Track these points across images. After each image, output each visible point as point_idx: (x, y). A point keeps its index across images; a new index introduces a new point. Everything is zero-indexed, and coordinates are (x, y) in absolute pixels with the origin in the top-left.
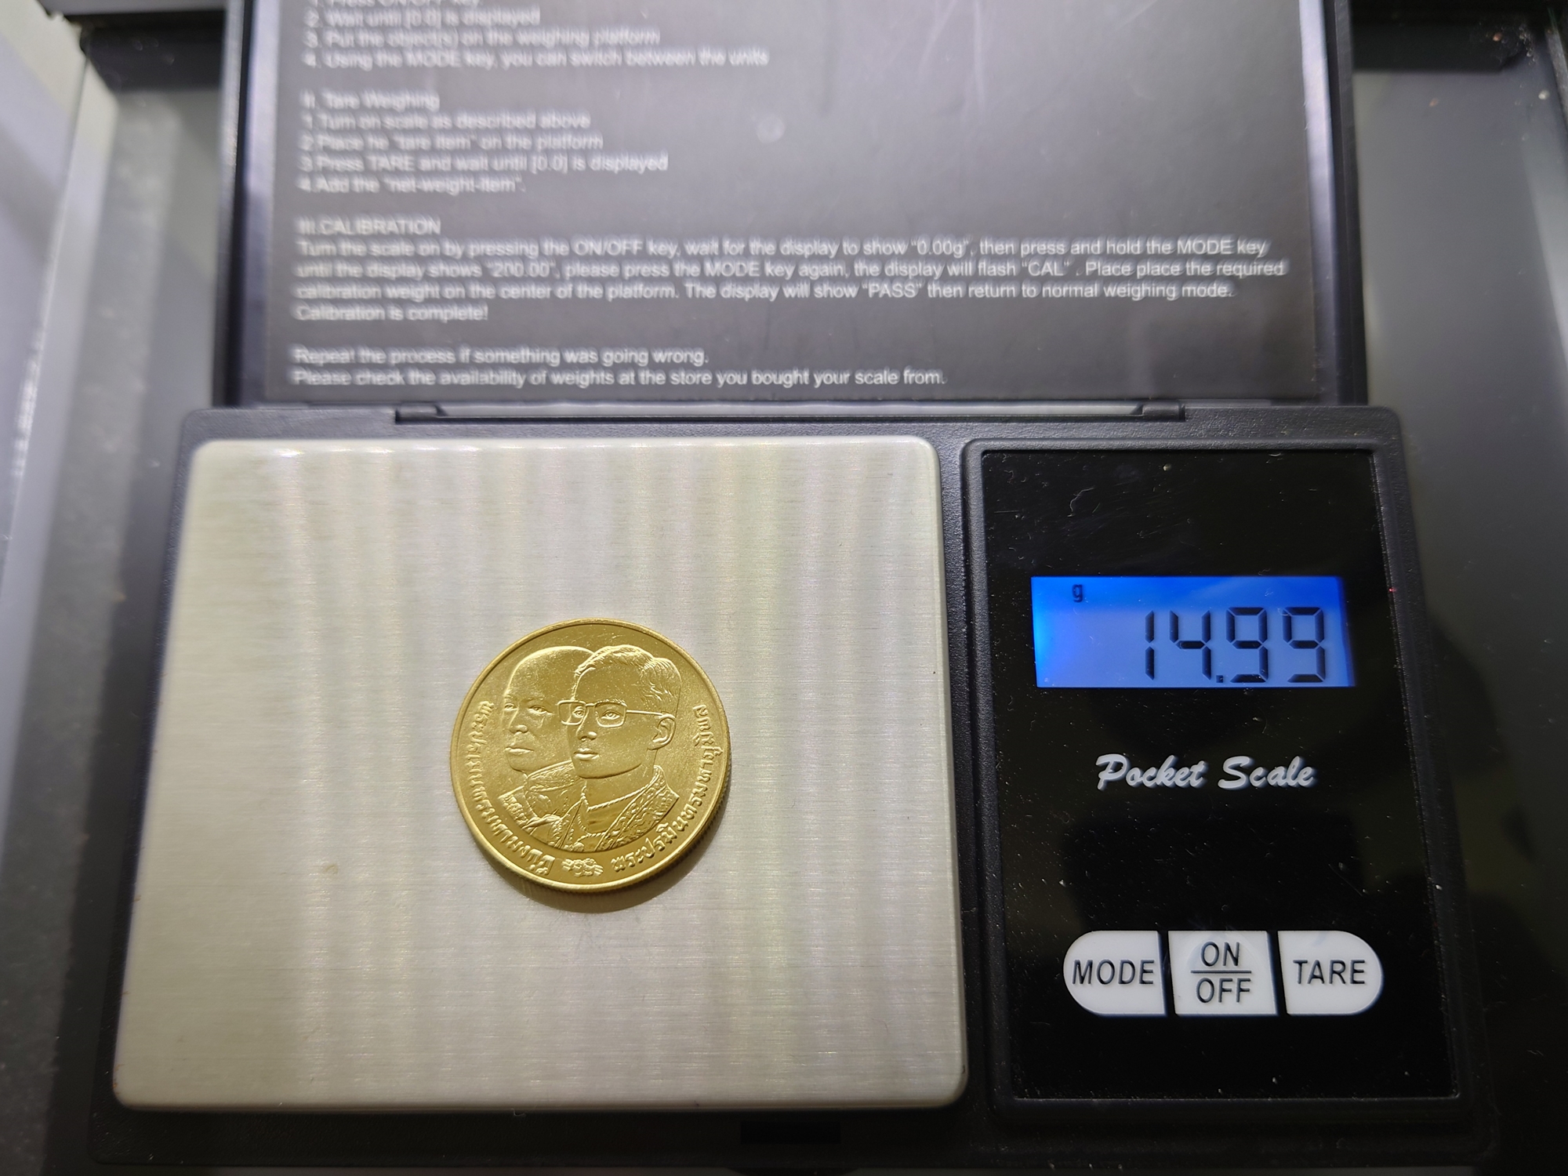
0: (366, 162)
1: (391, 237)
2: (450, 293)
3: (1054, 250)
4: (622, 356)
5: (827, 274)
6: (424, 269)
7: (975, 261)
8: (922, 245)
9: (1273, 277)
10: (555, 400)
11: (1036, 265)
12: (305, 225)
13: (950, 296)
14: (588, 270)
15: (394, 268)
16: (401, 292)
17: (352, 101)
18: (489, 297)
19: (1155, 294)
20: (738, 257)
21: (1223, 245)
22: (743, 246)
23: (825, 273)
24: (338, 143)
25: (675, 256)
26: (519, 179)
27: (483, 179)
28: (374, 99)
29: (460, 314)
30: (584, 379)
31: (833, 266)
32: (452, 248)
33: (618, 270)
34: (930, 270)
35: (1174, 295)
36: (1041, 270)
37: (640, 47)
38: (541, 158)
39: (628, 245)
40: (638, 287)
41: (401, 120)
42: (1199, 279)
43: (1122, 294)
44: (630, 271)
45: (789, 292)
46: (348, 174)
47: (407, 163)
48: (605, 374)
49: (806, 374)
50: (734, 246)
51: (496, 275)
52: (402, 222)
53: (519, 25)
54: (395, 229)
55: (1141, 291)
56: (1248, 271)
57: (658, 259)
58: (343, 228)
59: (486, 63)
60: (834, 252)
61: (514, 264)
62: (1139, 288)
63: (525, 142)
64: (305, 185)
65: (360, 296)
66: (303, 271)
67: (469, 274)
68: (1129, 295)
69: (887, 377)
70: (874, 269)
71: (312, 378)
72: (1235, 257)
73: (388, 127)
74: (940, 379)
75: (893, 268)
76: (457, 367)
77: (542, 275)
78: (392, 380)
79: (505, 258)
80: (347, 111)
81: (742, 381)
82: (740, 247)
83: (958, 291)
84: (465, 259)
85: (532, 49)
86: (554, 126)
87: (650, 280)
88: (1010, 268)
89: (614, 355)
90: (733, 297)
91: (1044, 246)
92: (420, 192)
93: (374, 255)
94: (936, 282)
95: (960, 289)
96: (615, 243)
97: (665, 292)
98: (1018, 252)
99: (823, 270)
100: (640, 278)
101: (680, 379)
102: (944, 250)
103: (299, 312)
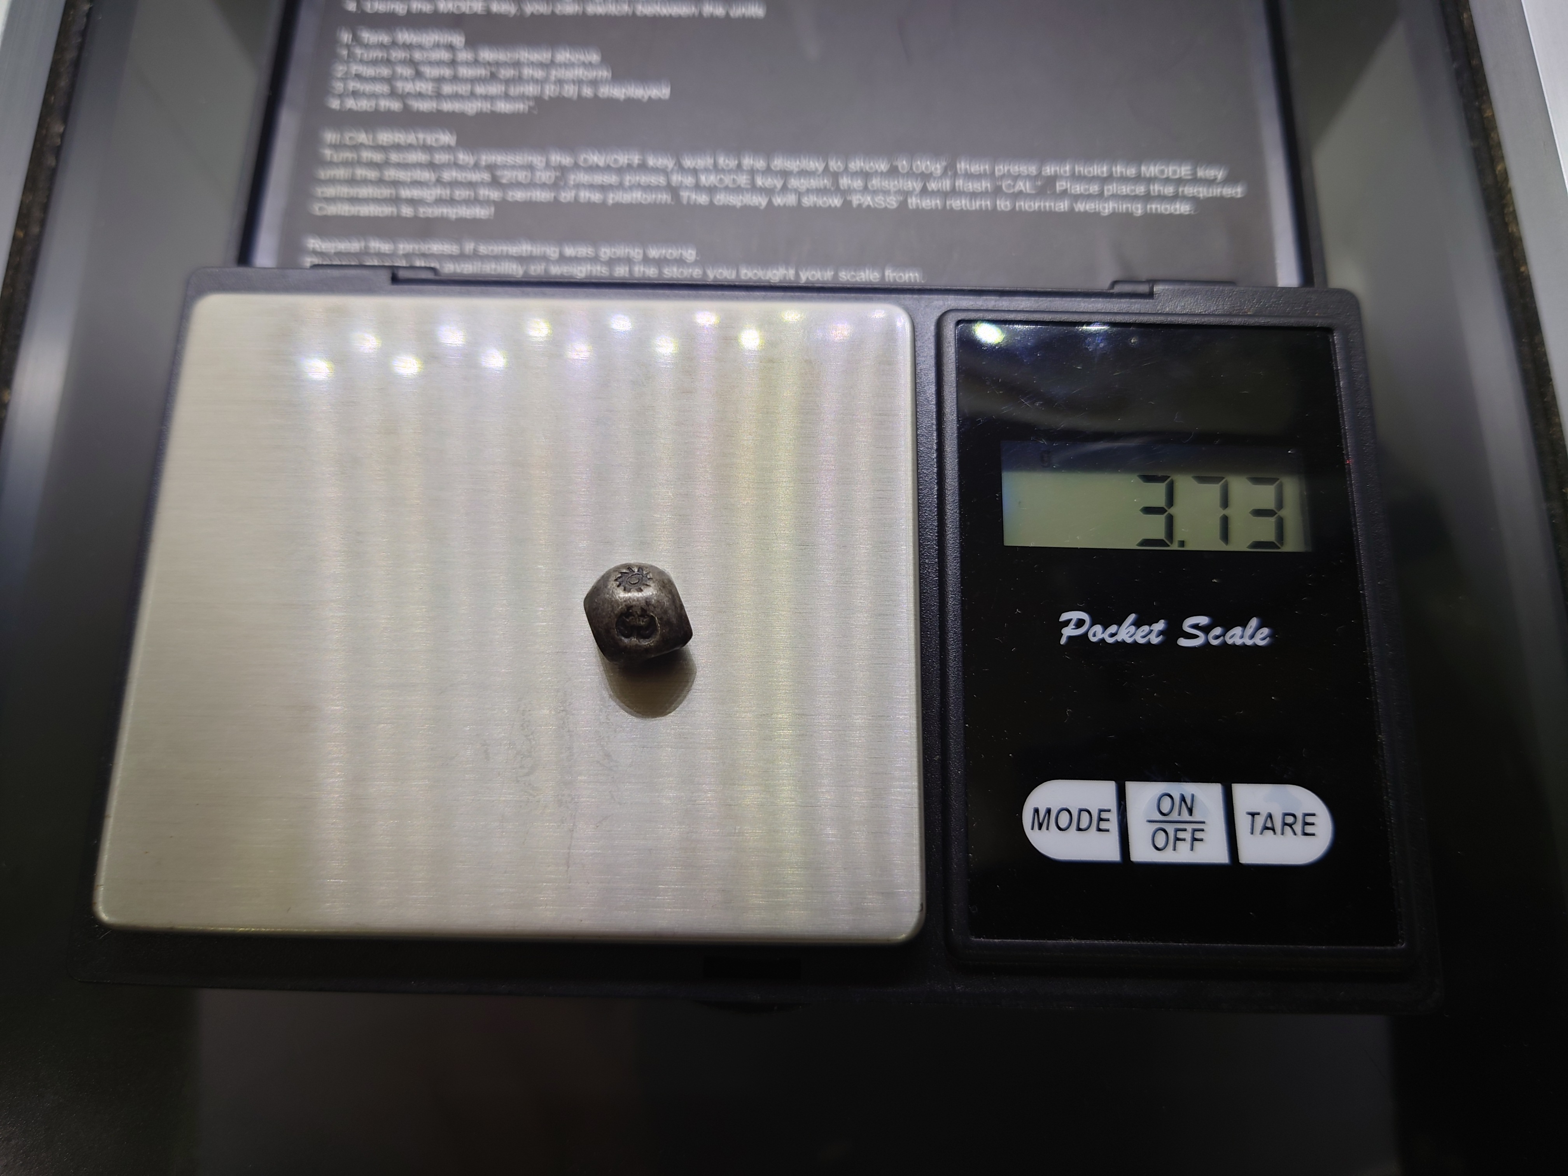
0: (392, 87)
1: (410, 147)
2: (460, 195)
3: (1026, 171)
4: (618, 251)
5: (814, 187)
6: (437, 174)
7: (953, 178)
8: (903, 164)
9: (1232, 200)
11: (1010, 184)
12: (330, 136)
13: (929, 208)
14: (590, 179)
15: (409, 174)
16: (416, 193)
18: (496, 199)
19: (1122, 210)
20: (730, 171)
21: (1184, 171)
22: (736, 162)
23: (812, 186)
24: (369, 71)
25: (673, 169)
26: (532, 104)
27: (499, 102)
28: (405, 36)
29: (467, 213)
30: (581, 271)
31: (819, 180)
32: (463, 157)
33: (618, 179)
34: (911, 186)
35: (1140, 211)
36: (1014, 188)
37: (649, 1)
38: (553, 87)
39: (628, 159)
40: (636, 194)
41: (428, 54)
42: (1162, 198)
43: (1091, 210)
44: (630, 180)
45: (778, 201)
46: (374, 96)
47: (430, 88)
48: (601, 267)
49: (792, 272)
50: (727, 161)
51: (504, 181)
52: (421, 136)
54: (414, 142)
55: (1109, 207)
56: (1208, 193)
57: (655, 170)
58: (366, 139)
59: (510, 12)
60: (820, 169)
61: (522, 172)
62: (1106, 205)
63: (539, 74)
64: (335, 104)
65: (375, 196)
66: (324, 174)
67: (479, 180)
68: (1097, 210)
69: (868, 274)
70: (858, 183)
72: (1195, 180)
73: (416, 60)
74: (919, 277)
75: (875, 183)
76: (462, 257)
77: (547, 182)
79: (513, 167)
80: (380, 46)
81: (731, 275)
82: (733, 163)
83: (936, 204)
84: (476, 166)
86: (567, 61)
87: (648, 188)
88: (985, 185)
89: (611, 251)
90: (726, 204)
91: (1016, 167)
92: (439, 112)
93: (392, 162)
94: (916, 196)
95: (938, 202)
96: (616, 156)
97: (661, 198)
98: (993, 172)
99: (810, 183)
100: (639, 186)
101: (672, 273)
102: (924, 169)
103: (317, 209)
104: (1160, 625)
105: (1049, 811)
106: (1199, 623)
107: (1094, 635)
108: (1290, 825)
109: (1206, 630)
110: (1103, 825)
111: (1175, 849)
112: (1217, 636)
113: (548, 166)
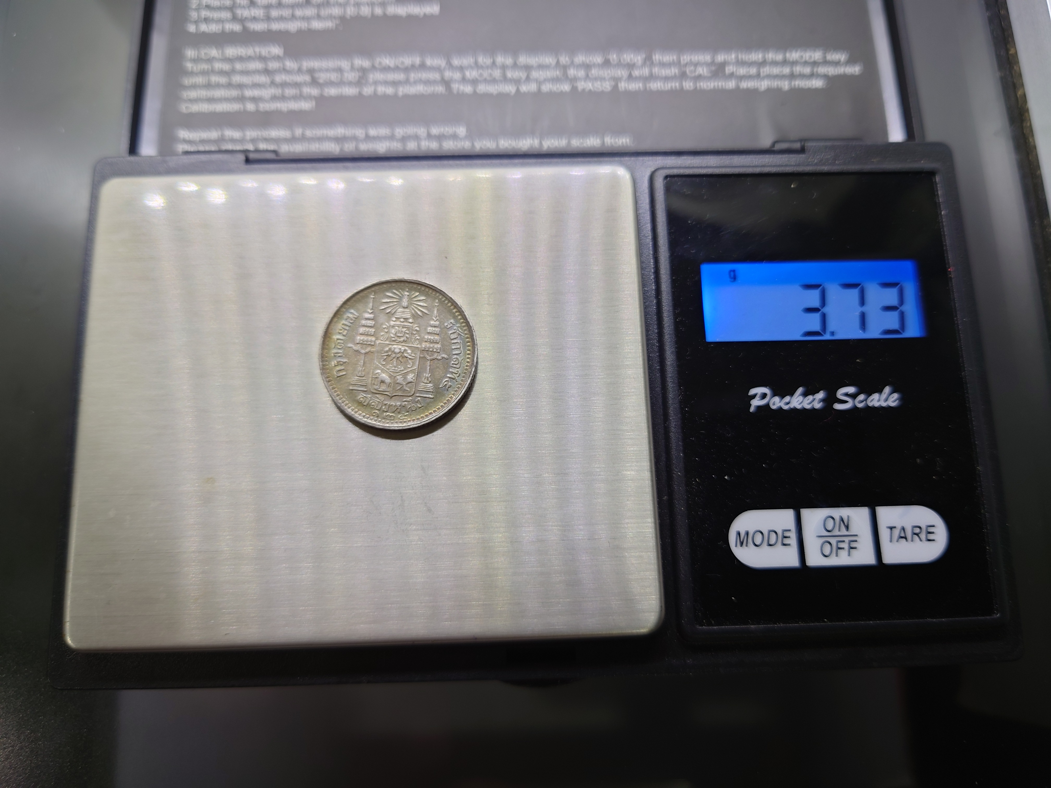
0: (234, 13)
1: (249, 58)
2: (289, 93)
3: (703, 59)
4: (408, 131)
5: (550, 77)
6: (271, 78)
7: (650, 67)
8: (613, 57)
9: (852, 76)
11: (692, 69)
12: (190, 53)
13: (634, 90)
14: (385, 77)
15: (250, 78)
16: (256, 93)
18: (316, 95)
19: (774, 86)
20: (487, 67)
21: (817, 55)
22: (492, 60)
23: (548, 76)
24: (216, 3)
25: (445, 67)
26: (338, 22)
27: (313, 22)
29: (296, 106)
30: (382, 146)
31: (553, 72)
32: (290, 64)
33: (405, 76)
34: (620, 73)
35: (787, 87)
36: (695, 72)
38: (353, 9)
39: (412, 61)
40: (419, 87)
42: (802, 76)
43: (752, 87)
44: (414, 77)
45: (524, 88)
46: (220, 21)
47: (262, 13)
48: (397, 143)
49: (537, 141)
50: (485, 60)
51: (321, 81)
52: (257, 50)
54: (253, 54)
56: (835, 71)
57: (432, 69)
58: (217, 54)
60: (553, 63)
61: (334, 74)
62: (763, 83)
64: (192, 28)
65: (226, 96)
66: (187, 81)
67: (302, 81)
68: (756, 86)
69: (593, 141)
70: (581, 73)
71: (191, 150)
72: (825, 62)
74: (630, 141)
75: (594, 72)
76: (293, 140)
77: (353, 81)
78: (246, 147)
79: (327, 70)
81: (492, 145)
82: (489, 60)
83: (639, 87)
84: (300, 71)
87: (427, 82)
88: (674, 71)
89: (403, 130)
90: (485, 92)
91: (696, 57)
92: (270, 31)
93: (237, 70)
94: (624, 81)
95: (641, 85)
96: (403, 59)
97: (438, 90)
98: (679, 62)
99: (546, 74)
100: (421, 81)
101: (449, 146)
102: (629, 60)
103: (184, 108)
104: (821, 395)
105: (747, 533)
106: (848, 392)
107: (774, 404)
108: (917, 534)
109: (854, 396)
110: (786, 541)
111: (837, 556)
112: (861, 401)
113: (352, 68)
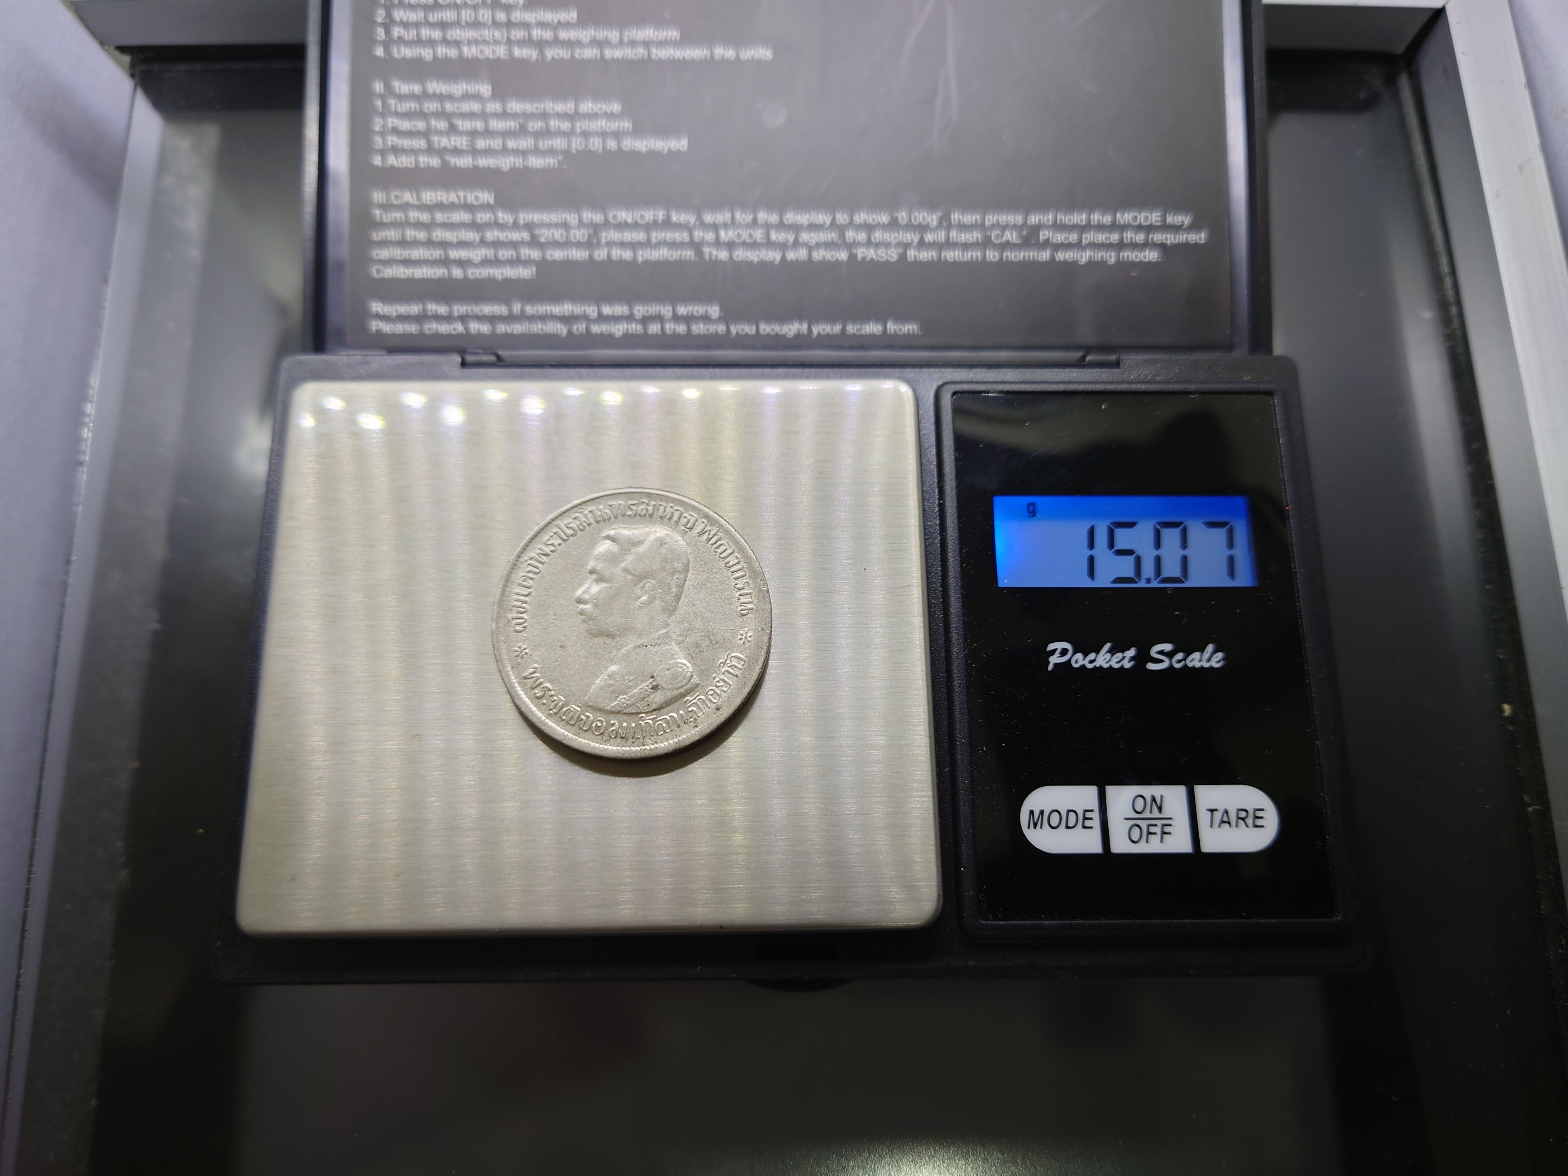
0: (429, 142)
1: (452, 207)
2: (503, 255)
3: (1013, 221)
4: (650, 309)
5: (823, 241)
6: (480, 234)
7: (947, 230)
8: (902, 216)
9: (1196, 245)
10: (594, 346)
11: (998, 234)
12: (378, 196)
13: (926, 260)
14: (620, 236)
15: (455, 234)
16: (463, 254)
17: (417, 88)
18: (537, 259)
19: (1098, 258)
20: (747, 226)
21: (1154, 217)
22: (752, 216)
23: (821, 240)
24: (405, 125)
25: (695, 224)
26: (561, 158)
27: (530, 158)
28: (435, 86)
29: (512, 274)
30: (618, 330)
31: (827, 234)
32: (504, 216)
33: (646, 236)
34: (909, 238)
35: (1113, 260)
36: (1002, 238)
37: (663, 44)
38: (579, 139)
39: (654, 215)
40: (663, 251)
41: (459, 105)
42: (1134, 246)
43: (1070, 258)
44: (656, 237)
45: (791, 255)
46: (413, 151)
47: (464, 143)
48: (636, 325)
49: (805, 327)
50: (743, 216)
51: (542, 240)
52: (462, 194)
53: (559, 22)
54: (456, 200)
55: (1086, 255)
56: (1175, 239)
57: (679, 227)
58: (411, 198)
59: (531, 57)
60: (828, 222)
61: (558, 231)
62: (1084, 254)
63: (565, 126)
64: (377, 161)
65: (426, 258)
66: (377, 236)
67: (519, 239)
68: (1075, 259)
69: (872, 328)
70: (862, 237)
71: (387, 328)
72: (1165, 227)
73: (448, 111)
74: (917, 331)
75: (878, 235)
76: (510, 318)
77: (582, 240)
78: (454, 329)
79: (549, 226)
80: (412, 97)
81: (751, 330)
82: (749, 217)
83: (932, 256)
84: (516, 226)
85: (571, 44)
86: (590, 112)
87: (673, 245)
88: (976, 236)
89: (643, 309)
90: (744, 259)
91: (1004, 217)
92: (476, 168)
93: (438, 222)
94: (914, 248)
95: (934, 253)
96: (643, 213)
97: (686, 255)
98: (983, 223)
99: (819, 237)
100: (665, 243)
101: (699, 330)
102: (921, 220)
103: (375, 271)
104: (1131, 652)
106: (1164, 650)
107: (1076, 662)
109: (1171, 655)
112: (1179, 660)
113: (581, 223)
